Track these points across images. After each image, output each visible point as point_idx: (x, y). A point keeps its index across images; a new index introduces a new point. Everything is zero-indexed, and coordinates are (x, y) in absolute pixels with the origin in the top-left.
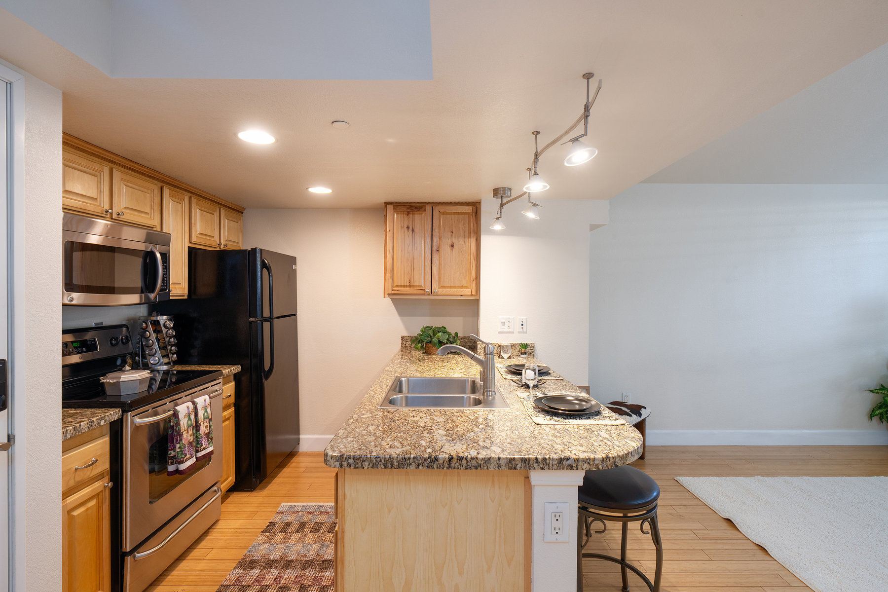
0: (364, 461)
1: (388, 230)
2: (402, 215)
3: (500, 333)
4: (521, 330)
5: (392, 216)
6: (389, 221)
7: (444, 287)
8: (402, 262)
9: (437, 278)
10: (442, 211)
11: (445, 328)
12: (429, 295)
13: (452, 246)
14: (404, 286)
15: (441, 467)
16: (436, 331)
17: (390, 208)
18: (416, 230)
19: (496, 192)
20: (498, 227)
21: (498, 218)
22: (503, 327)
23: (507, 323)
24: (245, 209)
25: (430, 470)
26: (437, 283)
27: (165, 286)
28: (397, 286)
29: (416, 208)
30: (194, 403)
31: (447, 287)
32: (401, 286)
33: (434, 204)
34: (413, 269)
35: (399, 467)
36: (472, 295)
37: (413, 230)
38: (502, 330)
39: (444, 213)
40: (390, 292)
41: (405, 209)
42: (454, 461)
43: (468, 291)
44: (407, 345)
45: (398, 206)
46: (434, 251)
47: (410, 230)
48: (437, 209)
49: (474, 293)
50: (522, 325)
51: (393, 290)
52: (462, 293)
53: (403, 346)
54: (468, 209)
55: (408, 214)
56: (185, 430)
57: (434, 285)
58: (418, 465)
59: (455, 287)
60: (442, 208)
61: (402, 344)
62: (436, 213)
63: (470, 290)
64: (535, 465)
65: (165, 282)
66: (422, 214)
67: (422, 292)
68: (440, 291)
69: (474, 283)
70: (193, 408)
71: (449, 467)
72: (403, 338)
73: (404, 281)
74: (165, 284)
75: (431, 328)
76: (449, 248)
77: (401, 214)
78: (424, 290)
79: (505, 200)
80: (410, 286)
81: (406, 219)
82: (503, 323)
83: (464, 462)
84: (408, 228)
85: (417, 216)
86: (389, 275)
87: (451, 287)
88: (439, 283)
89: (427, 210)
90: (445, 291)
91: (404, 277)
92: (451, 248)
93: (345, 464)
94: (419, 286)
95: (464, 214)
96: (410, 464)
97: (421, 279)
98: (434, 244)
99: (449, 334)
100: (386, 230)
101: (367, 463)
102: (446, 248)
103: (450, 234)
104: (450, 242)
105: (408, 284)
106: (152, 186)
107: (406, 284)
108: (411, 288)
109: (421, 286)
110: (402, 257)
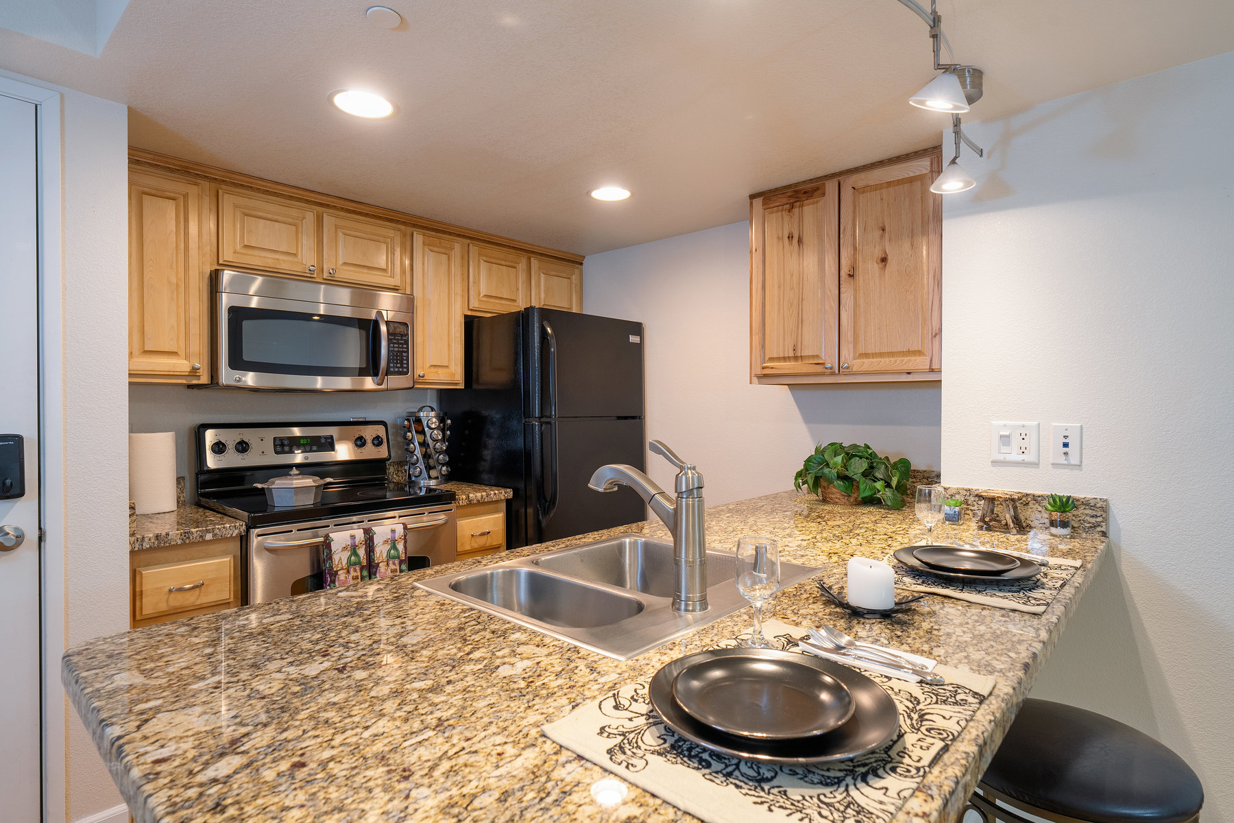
1: (755, 249)
2: (780, 214)
3: (995, 463)
4: (1062, 460)
5: (762, 220)
7: (866, 355)
8: (779, 310)
9: (851, 335)
10: (860, 184)
12: (833, 374)
13: (884, 260)
14: (784, 359)
17: (758, 202)
18: (805, 239)
21: (951, 162)
22: (1004, 449)
23: (1016, 441)
24: (584, 257)
26: (851, 346)
27: (405, 368)
28: (771, 359)
29: (805, 193)
30: (368, 532)
31: (874, 355)
32: (779, 359)
33: (839, 176)
34: (800, 322)
37: (800, 241)
38: (1001, 457)
39: (864, 190)
40: (759, 372)
41: (785, 201)
45: (772, 196)
46: (845, 277)
47: (795, 240)
48: (848, 182)
50: (1066, 445)
51: (763, 368)
52: (909, 367)
55: (791, 208)
56: (342, 569)
57: (844, 352)
59: (891, 355)
60: (861, 180)
62: (847, 195)
63: (927, 359)
65: (405, 362)
66: (817, 203)
67: (819, 369)
68: (857, 365)
70: (363, 539)
73: (784, 346)
74: (405, 366)
76: (876, 267)
77: (777, 211)
78: (823, 364)
80: (796, 358)
81: (786, 219)
82: (1005, 440)
84: (791, 237)
85: (809, 210)
87: (880, 355)
88: (855, 347)
89: (826, 190)
90: (867, 364)
91: (784, 339)
92: (881, 265)
94: (813, 356)
97: (818, 341)
98: (844, 262)
99: (873, 460)
102: (869, 267)
103: (878, 233)
104: (878, 254)
105: (791, 354)
106: (391, 233)
107: (786, 356)
108: (800, 362)
109: (817, 357)
110: (780, 299)
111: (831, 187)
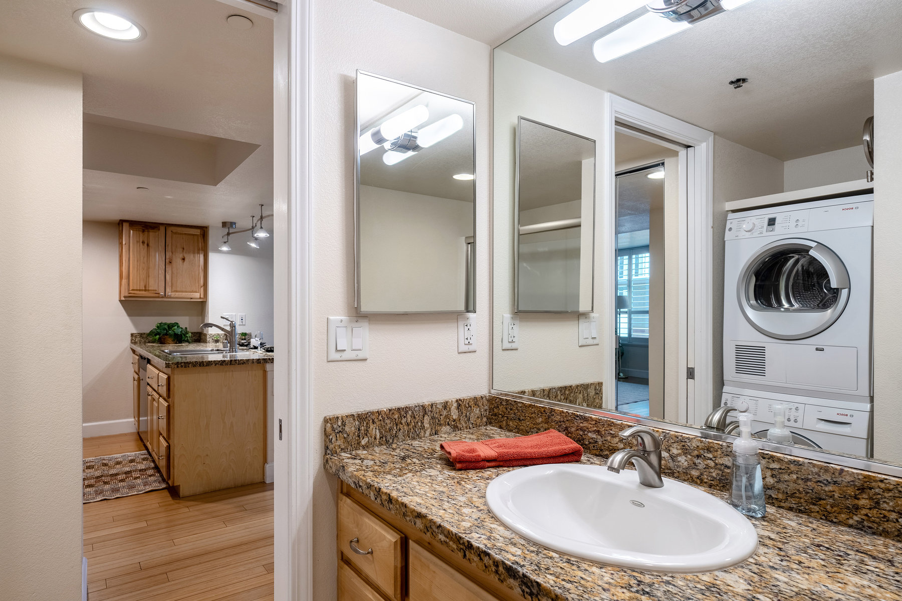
0: (189, 364)
1: (124, 243)
2: (138, 232)
4: (241, 324)
5: (128, 232)
6: (125, 236)
7: (176, 291)
8: (137, 271)
9: (170, 283)
10: (174, 231)
11: (177, 323)
12: (162, 297)
13: (184, 259)
14: (140, 290)
15: (227, 364)
16: (170, 326)
17: (126, 226)
18: (150, 244)
19: (224, 224)
20: (225, 249)
21: (225, 242)
25: (222, 366)
26: (170, 288)
28: (133, 290)
29: (150, 227)
31: (179, 292)
32: (137, 290)
33: (167, 225)
34: (148, 276)
35: (206, 366)
36: (200, 298)
37: (148, 245)
39: (176, 233)
41: (140, 227)
42: (233, 361)
43: (197, 295)
44: (136, 341)
45: (133, 224)
46: (168, 262)
47: (146, 245)
48: (170, 229)
49: (202, 296)
50: (242, 319)
51: (129, 293)
52: (192, 297)
53: (133, 341)
54: (198, 232)
55: (143, 231)
57: (168, 290)
58: (216, 364)
59: (186, 292)
60: (174, 229)
61: (131, 340)
62: (169, 233)
63: (199, 294)
64: (269, 361)
66: (155, 232)
67: (157, 295)
68: (173, 295)
69: (202, 289)
71: (231, 364)
72: (132, 335)
73: (140, 286)
75: (165, 324)
76: (181, 262)
77: (136, 231)
78: (159, 293)
79: (231, 231)
80: (145, 290)
81: (141, 235)
83: (237, 361)
84: (143, 242)
85: (152, 234)
86: (124, 281)
87: (182, 292)
88: (172, 288)
89: (161, 229)
90: (177, 295)
91: (140, 283)
92: (183, 261)
93: (180, 366)
94: (154, 290)
95: (193, 235)
96: (212, 364)
97: (156, 284)
98: (167, 257)
99: (182, 328)
100: (121, 244)
101: (191, 365)
102: (177, 261)
103: (181, 250)
104: (181, 256)
105: (144, 289)
107: (141, 289)
108: (147, 292)
109: (156, 290)
110: (138, 266)
111: (162, 229)
